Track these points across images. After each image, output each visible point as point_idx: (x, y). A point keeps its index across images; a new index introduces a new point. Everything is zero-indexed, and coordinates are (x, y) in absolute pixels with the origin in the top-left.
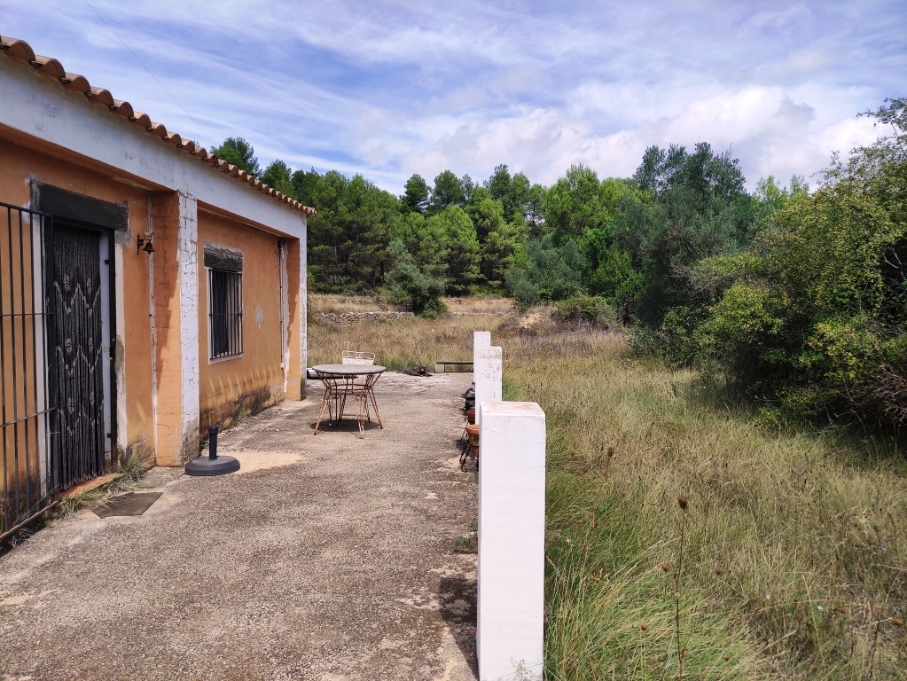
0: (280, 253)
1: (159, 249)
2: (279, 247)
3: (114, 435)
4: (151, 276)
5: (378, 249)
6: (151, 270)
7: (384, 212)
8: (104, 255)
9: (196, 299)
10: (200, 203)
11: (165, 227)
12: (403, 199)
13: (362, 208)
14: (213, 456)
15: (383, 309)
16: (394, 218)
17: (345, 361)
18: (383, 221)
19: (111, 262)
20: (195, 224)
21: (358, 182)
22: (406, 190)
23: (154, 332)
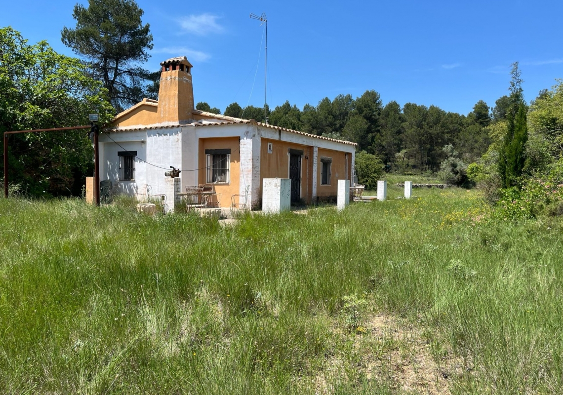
0: (346, 157)
1: (309, 158)
2: (346, 155)
3: (299, 196)
6: (308, 163)
9: (316, 169)
10: (318, 148)
11: (311, 154)
19: (300, 161)
20: (317, 153)
23: (308, 176)
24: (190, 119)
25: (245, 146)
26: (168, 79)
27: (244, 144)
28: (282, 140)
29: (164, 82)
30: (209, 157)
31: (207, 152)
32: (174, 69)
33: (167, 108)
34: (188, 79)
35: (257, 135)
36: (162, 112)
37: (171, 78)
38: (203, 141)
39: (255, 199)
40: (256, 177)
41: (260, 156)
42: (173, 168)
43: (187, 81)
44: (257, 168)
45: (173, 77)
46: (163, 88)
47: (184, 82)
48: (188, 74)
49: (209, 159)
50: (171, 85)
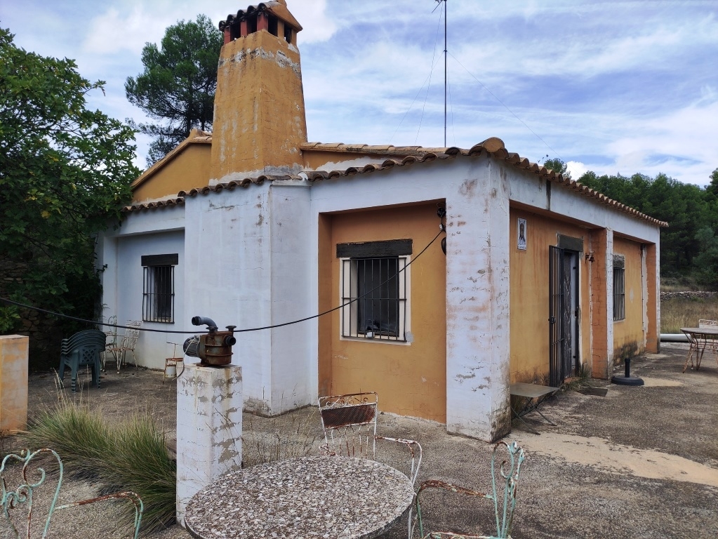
0: (642, 253)
1: (596, 259)
2: (642, 250)
3: (577, 357)
4: (590, 273)
5: (682, 236)
6: (590, 271)
7: (688, 203)
8: (573, 265)
9: (612, 285)
10: (615, 233)
11: (598, 247)
12: (709, 188)
13: (666, 201)
14: (627, 374)
15: (693, 289)
16: (698, 206)
17: (701, 326)
18: (688, 210)
19: (576, 268)
20: (612, 244)
21: (662, 180)
22: (711, 180)
23: (591, 304)
24: (295, 164)
25: (462, 228)
26: (237, 59)
27: (460, 224)
28: (552, 209)
29: (226, 70)
30: (347, 265)
31: (342, 250)
32: (253, 29)
33: (233, 137)
34: (289, 60)
35: (500, 190)
36: (223, 149)
37: (244, 56)
38: (330, 220)
39: (499, 402)
40: (499, 327)
41: (508, 259)
42: (210, 323)
43: (287, 63)
44: (502, 297)
45: (249, 51)
46: (225, 85)
47: (280, 65)
48: (290, 46)
49: (345, 273)
50: (243, 74)
